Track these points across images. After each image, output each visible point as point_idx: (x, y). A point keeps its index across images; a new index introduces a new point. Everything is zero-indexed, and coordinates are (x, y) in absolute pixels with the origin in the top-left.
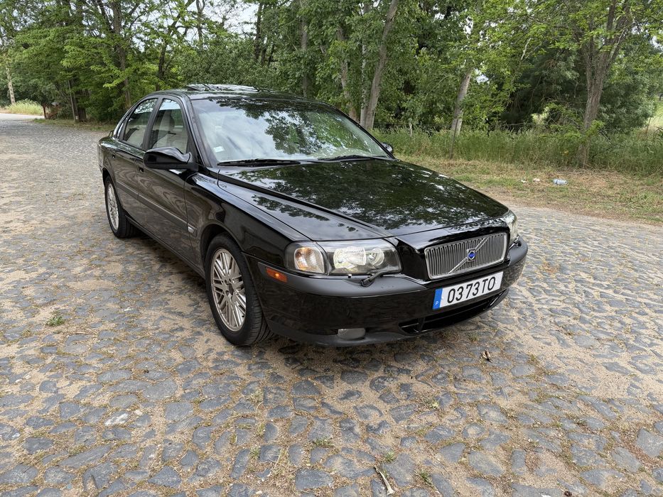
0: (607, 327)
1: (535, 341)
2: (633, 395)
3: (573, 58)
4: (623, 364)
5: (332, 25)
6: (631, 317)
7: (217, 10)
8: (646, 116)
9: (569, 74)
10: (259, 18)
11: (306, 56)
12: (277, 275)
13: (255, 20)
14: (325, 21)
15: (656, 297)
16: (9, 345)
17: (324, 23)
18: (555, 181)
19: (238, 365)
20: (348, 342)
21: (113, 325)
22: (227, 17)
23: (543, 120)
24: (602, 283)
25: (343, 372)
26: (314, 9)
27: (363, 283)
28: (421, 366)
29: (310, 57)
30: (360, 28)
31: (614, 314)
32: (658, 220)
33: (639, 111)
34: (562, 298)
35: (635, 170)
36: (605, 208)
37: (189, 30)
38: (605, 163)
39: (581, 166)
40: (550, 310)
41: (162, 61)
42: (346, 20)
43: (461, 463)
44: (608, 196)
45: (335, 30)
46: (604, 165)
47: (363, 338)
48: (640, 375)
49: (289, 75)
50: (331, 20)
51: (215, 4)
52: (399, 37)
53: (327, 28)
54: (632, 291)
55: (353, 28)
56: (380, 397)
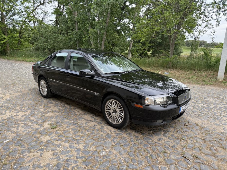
0: (208, 114)
1: (194, 120)
2: (226, 131)
3: (160, 36)
4: (218, 123)
5: (88, 24)
6: (212, 111)
7: (40, 15)
8: (181, 53)
9: (159, 41)
10: (56, 19)
11: (78, 33)
12: (139, 106)
13: (55, 20)
14: (85, 22)
15: (214, 105)
16: (45, 136)
17: (85, 23)
18: (165, 73)
19: (123, 134)
20: (159, 124)
21: (73, 126)
22: (44, 18)
23: (150, 53)
24: (199, 102)
25: (154, 133)
26: (82, 18)
27: (164, 107)
28: (172, 129)
29: (80, 34)
30: (98, 25)
31: (207, 111)
32: (200, 84)
33: (179, 51)
34: (192, 107)
35: (185, 69)
36: (184, 81)
37: (30, 22)
38: (176, 67)
39: (170, 68)
40: (192, 111)
41: (20, 33)
42: (93, 22)
43: (201, 152)
44: (183, 77)
45: (89, 25)
46: (176, 68)
47: (162, 123)
48: (224, 126)
49: (72, 39)
50: (88, 22)
51: (39, 13)
52: (110, 28)
53: (86, 25)
54: (207, 104)
55: (95, 25)
56: (168, 139)
